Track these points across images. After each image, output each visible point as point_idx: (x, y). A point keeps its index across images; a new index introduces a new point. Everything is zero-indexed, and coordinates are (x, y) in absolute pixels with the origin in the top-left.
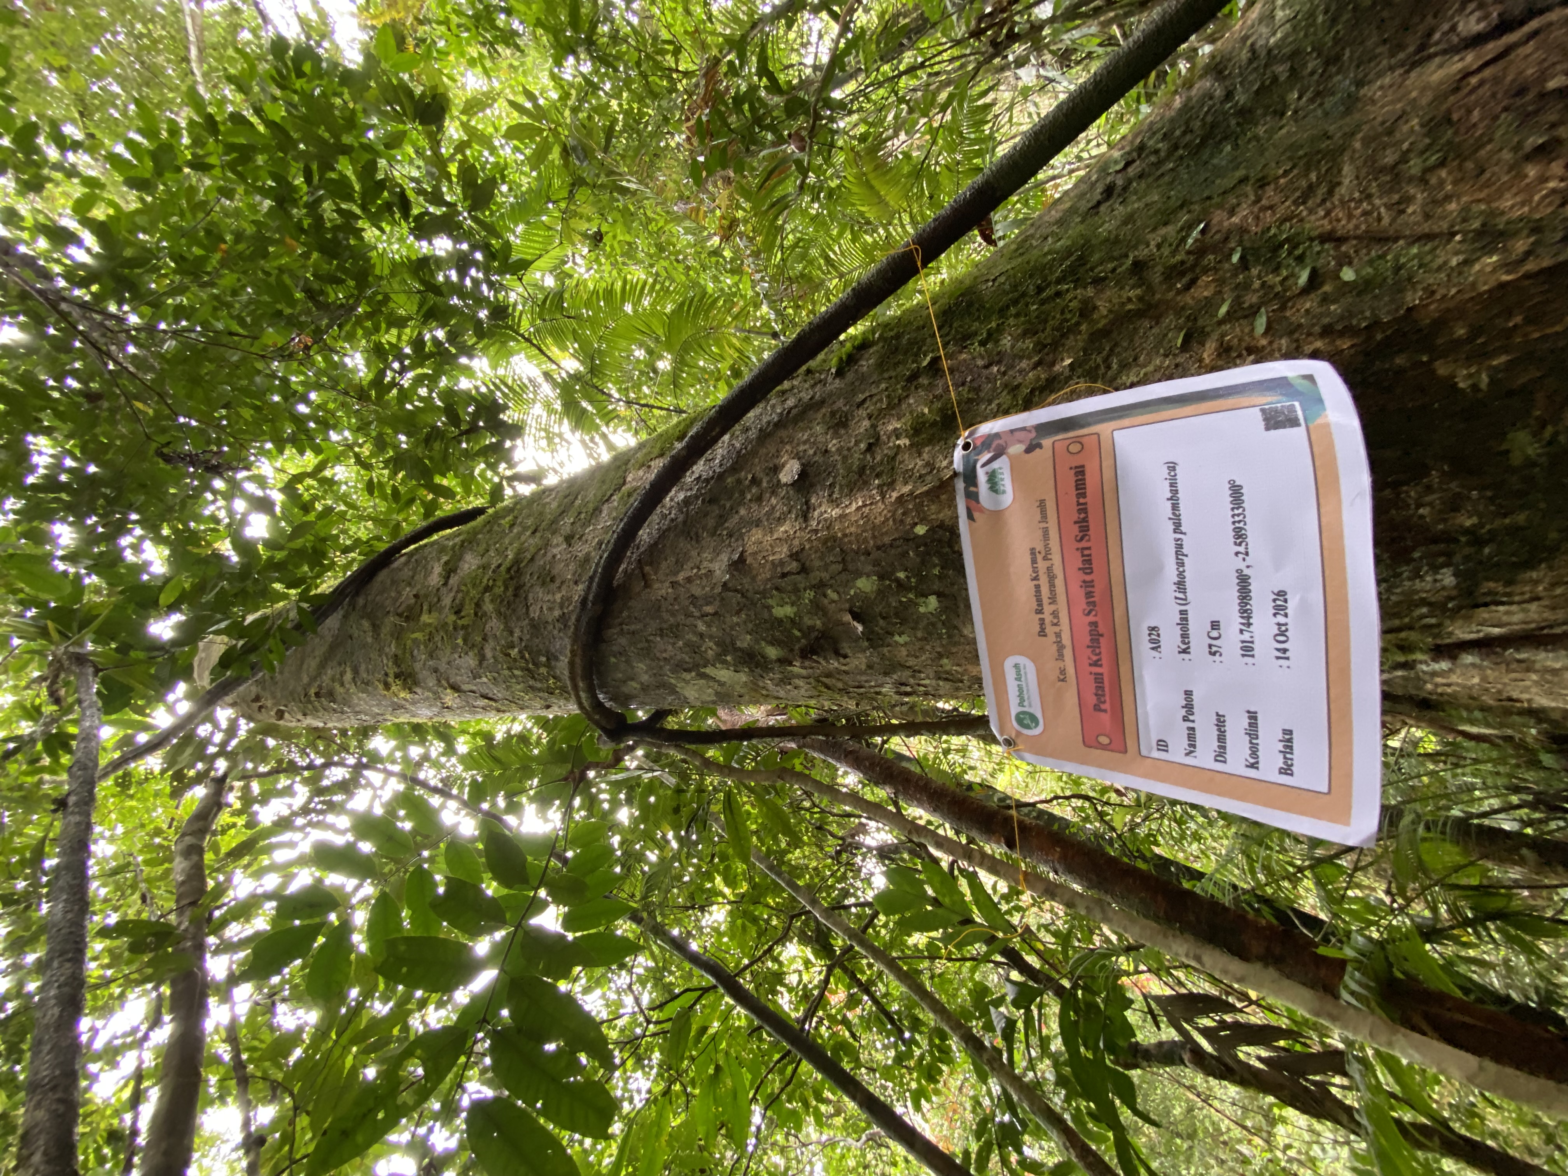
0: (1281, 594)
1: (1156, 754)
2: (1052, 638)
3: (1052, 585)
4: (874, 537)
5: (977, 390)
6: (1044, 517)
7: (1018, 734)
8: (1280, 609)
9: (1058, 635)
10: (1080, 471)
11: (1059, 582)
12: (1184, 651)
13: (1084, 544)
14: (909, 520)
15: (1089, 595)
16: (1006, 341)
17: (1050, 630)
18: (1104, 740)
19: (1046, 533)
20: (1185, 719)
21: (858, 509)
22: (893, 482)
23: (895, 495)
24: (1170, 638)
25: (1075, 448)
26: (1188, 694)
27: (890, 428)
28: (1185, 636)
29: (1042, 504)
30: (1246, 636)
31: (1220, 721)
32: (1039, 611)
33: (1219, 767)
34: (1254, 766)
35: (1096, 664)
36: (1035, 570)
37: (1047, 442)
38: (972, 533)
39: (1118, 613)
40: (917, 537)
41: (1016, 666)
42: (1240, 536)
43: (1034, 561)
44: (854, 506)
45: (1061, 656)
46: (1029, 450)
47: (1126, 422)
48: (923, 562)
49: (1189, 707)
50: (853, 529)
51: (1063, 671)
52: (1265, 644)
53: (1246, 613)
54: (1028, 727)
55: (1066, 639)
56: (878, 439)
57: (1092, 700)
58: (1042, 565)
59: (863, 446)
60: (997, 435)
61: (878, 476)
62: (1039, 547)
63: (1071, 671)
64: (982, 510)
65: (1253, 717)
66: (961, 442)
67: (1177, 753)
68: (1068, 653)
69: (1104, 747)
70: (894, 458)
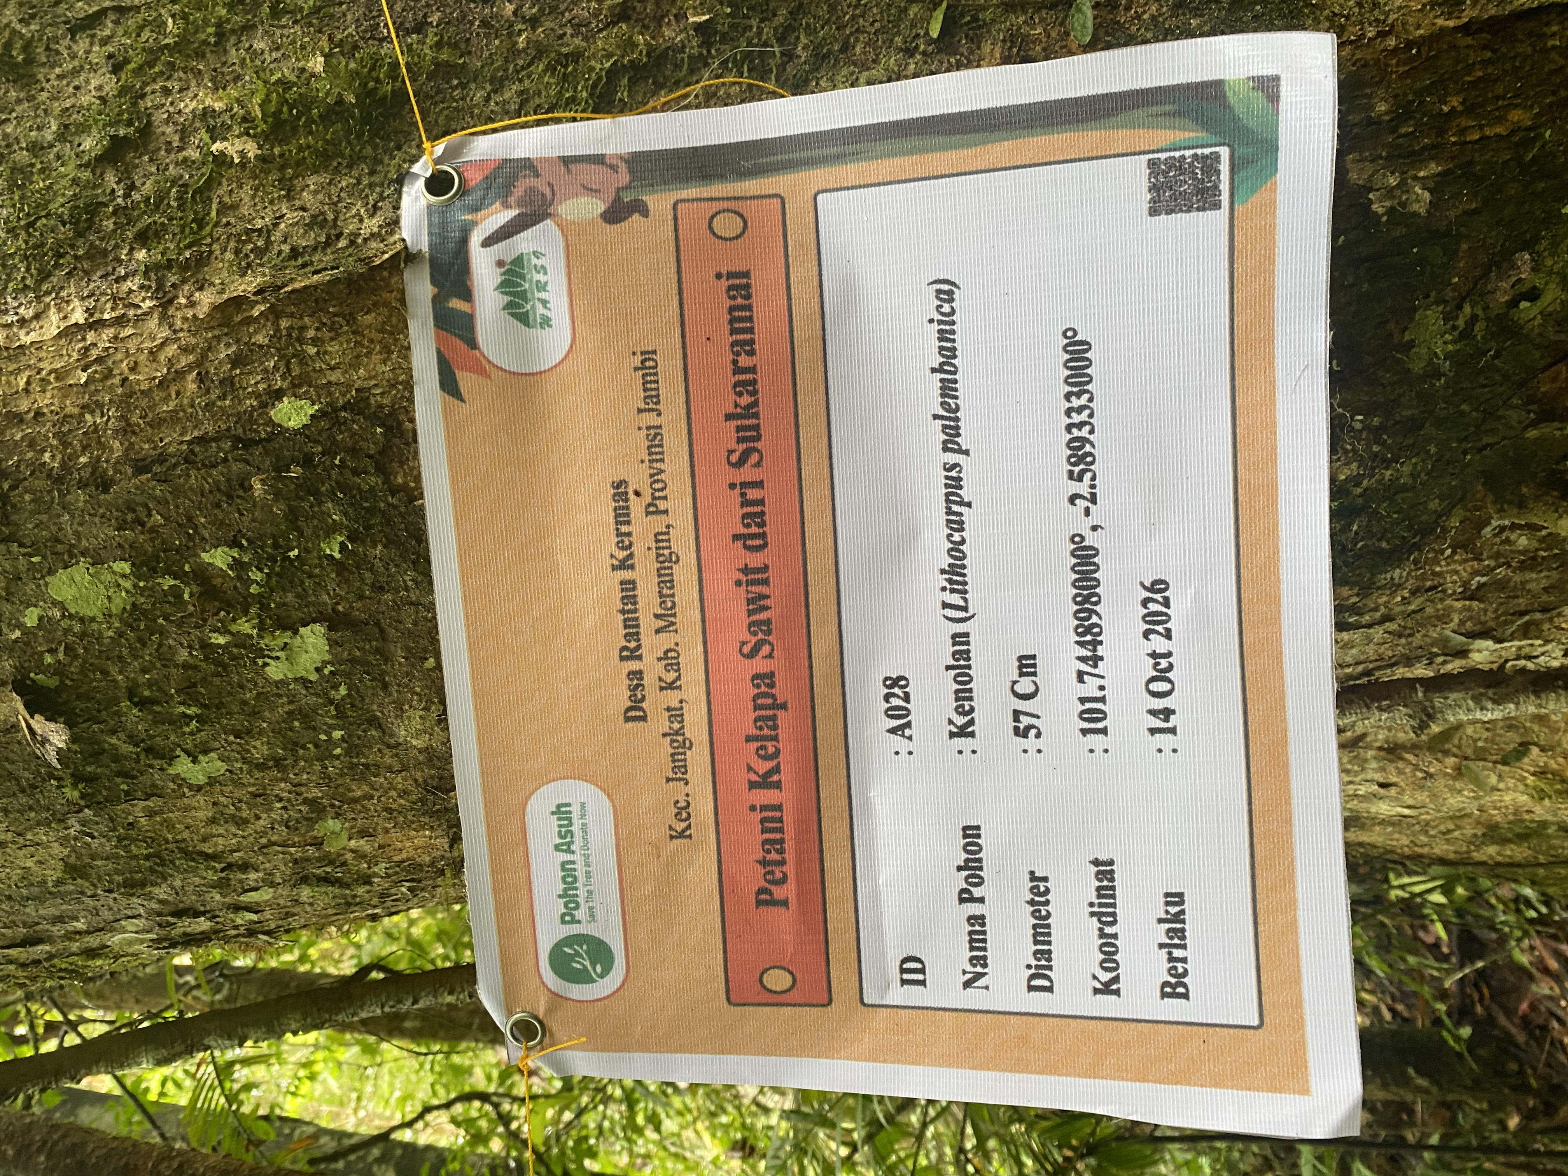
0: (1158, 586)
1: (898, 995)
2: (659, 723)
3: (666, 581)
4: (127, 429)
6: (652, 398)
7: (557, 998)
8: (1155, 622)
9: (676, 714)
10: (739, 287)
11: (685, 575)
12: (964, 732)
13: (747, 473)
14: (254, 381)
15: (756, 604)
17: (655, 701)
18: (778, 980)
19: (655, 436)
20: (965, 897)
21: (69, 332)
22: (201, 261)
23: (206, 299)
24: (932, 704)
25: (726, 225)
26: (971, 833)
27: (188, 105)
28: (963, 695)
29: (649, 364)
30: (1090, 688)
31: (1039, 893)
32: (631, 654)
33: (1039, 1002)
34: (1108, 989)
35: (765, 782)
36: (624, 540)
37: (659, 203)
38: (453, 433)
39: (821, 647)
41: (561, 811)
42: (1080, 458)
43: (622, 516)
44: (53, 324)
45: (679, 771)
49: (971, 868)
51: (683, 811)
52: (1128, 706)
53: (1090, 635)
54: (583, 977)
55: (696, 728)
56: (146, 131)
57: (755, 878)
58: (642, 525)
59: (90, 144)
61: (143, 239)
62: (638, 479)
63: (703, 806)
64: (481, 368)
65: (1105, 870)
66: (423, 168)
67: (946, 990)
68: (698, 761)
69: (776, 999)
70: (203, 193)
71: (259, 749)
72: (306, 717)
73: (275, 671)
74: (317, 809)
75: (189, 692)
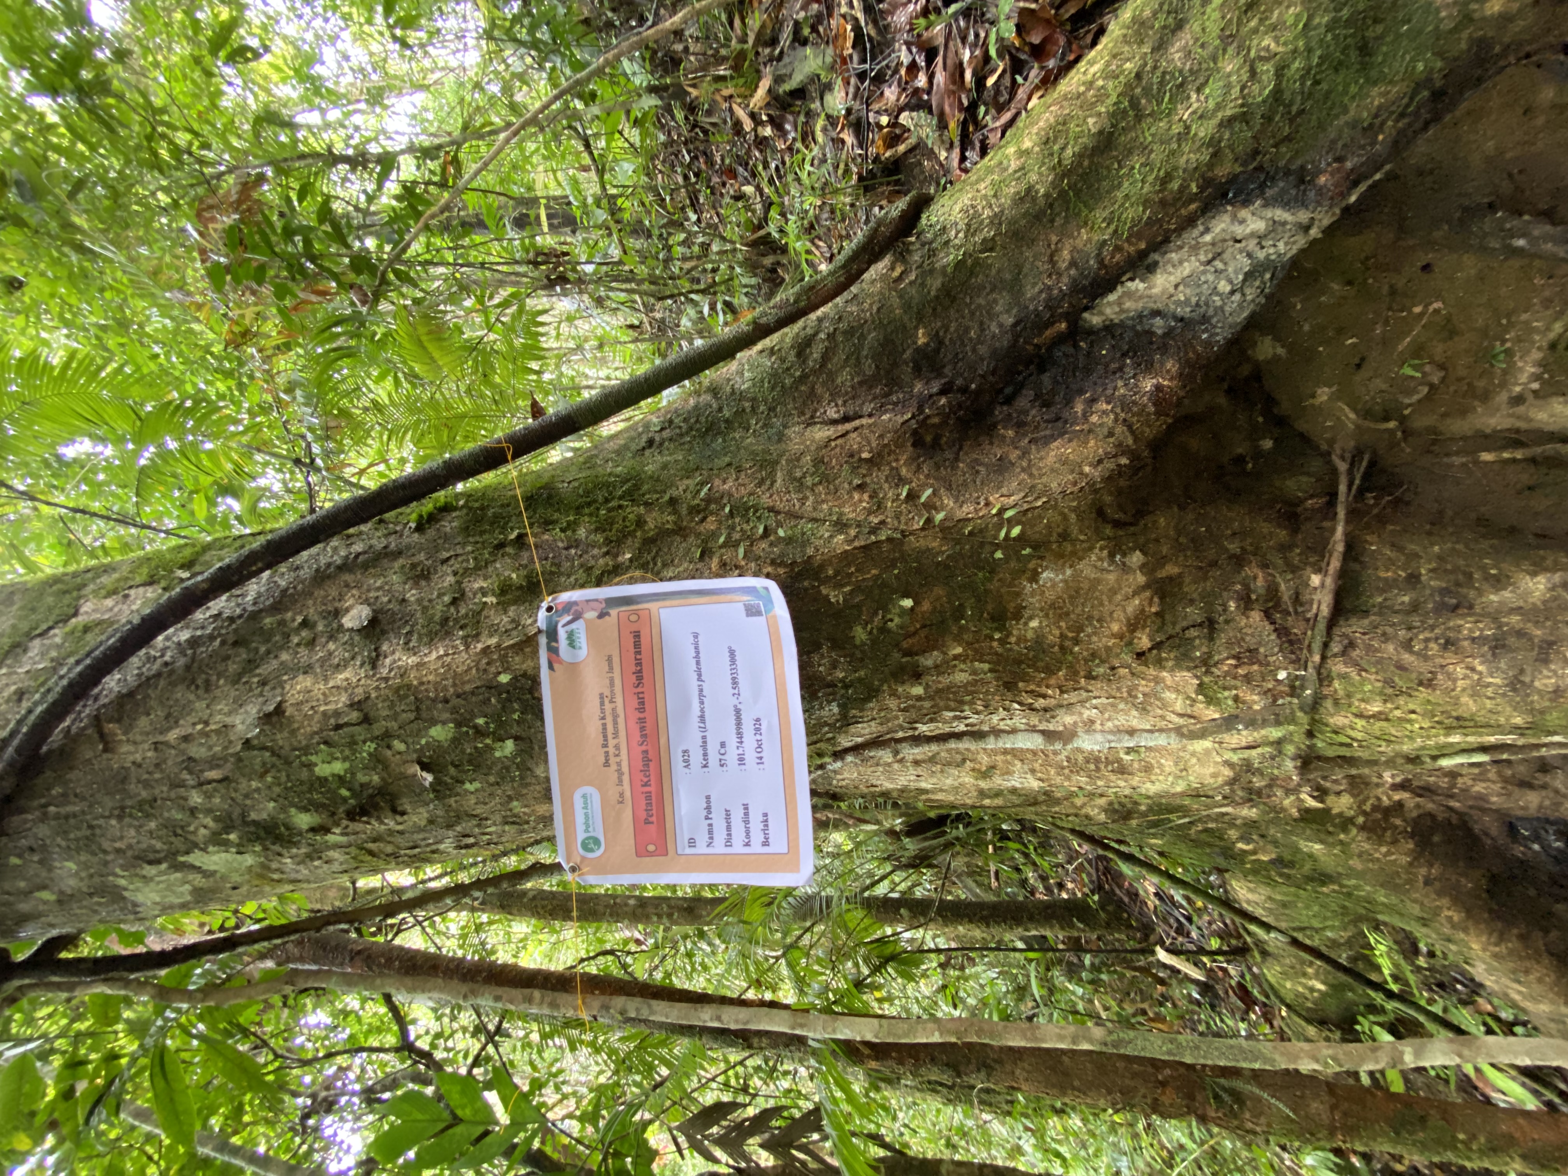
0: (757, 720)
1: (689, 851)
2: (614, 767)
3: (615, 723)
4: (454, 685)
5: (558, 565)
6: (611, 669)
7: (583, 858)
8: (758, 730)
9: (619, 764)
10: (637, 635)
11: (621, 720)
12: (705, 766)
13: (639, 690)
14: (493, 669)
15: (642, 729)
16: (582, 533)
17: (613, 760)
18: (651, 848)
19: (612, 680)
20: (707, 818)
21: (439, 658)
22: (478, 635)
23: (480, 646)
24: (696, 758)
25: (633, 618)
26: (708, 797)
27: (476, 586)
28: (705, 755)
29: (610, 659)
30: (740, 751)
31: (728, 813)
32: (605, 746)
33: (729, 850)
34: (747, 844)
35: (646, 785)
36: (603, 711)
37: (614, 612)
38: (552, 682)
39: (663, 741)
40: (500, 685)
41: (584, 796)
42: (735, 683)
43: (602, 704)
44: (434, 655)
45: (620, 781)
46: (601, 616)
47: (667, 603)
48: (504, 708)
49: (708, 808)
50: (431, 678)
51: (622, 795)
52: (751, 756)
53: (740, 735)
54: (591, 850)
55: (625, 768)
56: (463, 594)
57: (643, 815)
58: (608, 706)
59: (447, 599)
60: (575, 603)
61: (462, 628)
62: (607, 692)
63: (628, 794)
64: (560, 662)
65: (746, 807)
66: (544, 605)
67: (702, 848)
68: (626, 778)
69: (651, 854)
70: (479, 613)
71: (492, 779)
72: (507, 769)
73: (498, 754)
74: (510, 799)
75: (470, 762)
